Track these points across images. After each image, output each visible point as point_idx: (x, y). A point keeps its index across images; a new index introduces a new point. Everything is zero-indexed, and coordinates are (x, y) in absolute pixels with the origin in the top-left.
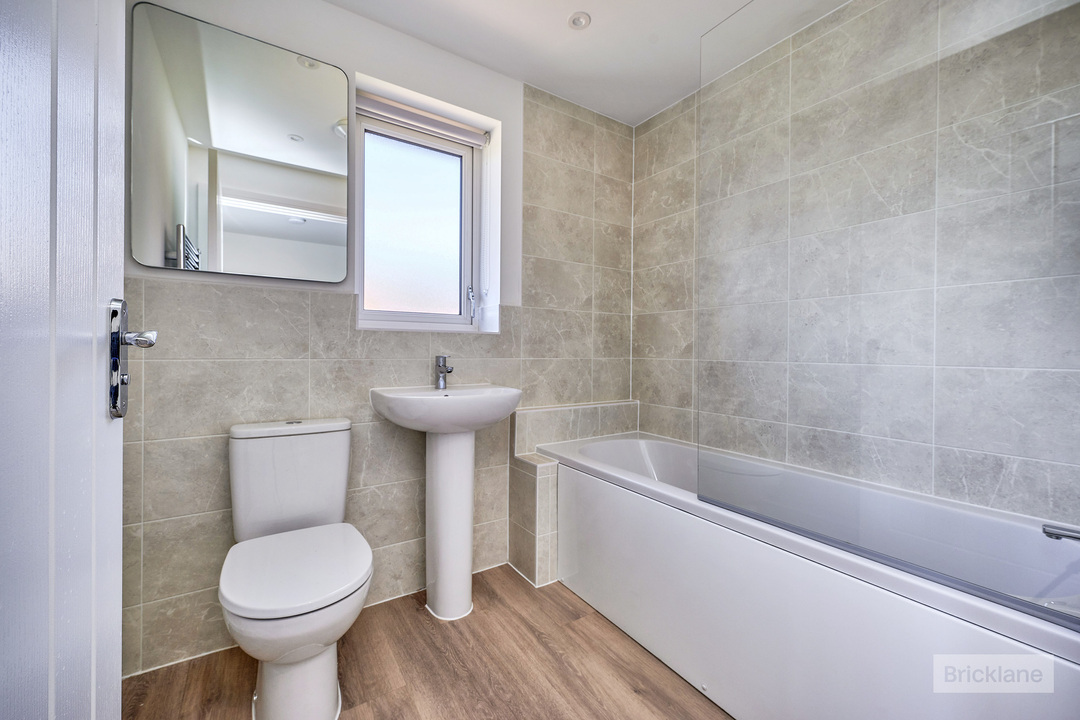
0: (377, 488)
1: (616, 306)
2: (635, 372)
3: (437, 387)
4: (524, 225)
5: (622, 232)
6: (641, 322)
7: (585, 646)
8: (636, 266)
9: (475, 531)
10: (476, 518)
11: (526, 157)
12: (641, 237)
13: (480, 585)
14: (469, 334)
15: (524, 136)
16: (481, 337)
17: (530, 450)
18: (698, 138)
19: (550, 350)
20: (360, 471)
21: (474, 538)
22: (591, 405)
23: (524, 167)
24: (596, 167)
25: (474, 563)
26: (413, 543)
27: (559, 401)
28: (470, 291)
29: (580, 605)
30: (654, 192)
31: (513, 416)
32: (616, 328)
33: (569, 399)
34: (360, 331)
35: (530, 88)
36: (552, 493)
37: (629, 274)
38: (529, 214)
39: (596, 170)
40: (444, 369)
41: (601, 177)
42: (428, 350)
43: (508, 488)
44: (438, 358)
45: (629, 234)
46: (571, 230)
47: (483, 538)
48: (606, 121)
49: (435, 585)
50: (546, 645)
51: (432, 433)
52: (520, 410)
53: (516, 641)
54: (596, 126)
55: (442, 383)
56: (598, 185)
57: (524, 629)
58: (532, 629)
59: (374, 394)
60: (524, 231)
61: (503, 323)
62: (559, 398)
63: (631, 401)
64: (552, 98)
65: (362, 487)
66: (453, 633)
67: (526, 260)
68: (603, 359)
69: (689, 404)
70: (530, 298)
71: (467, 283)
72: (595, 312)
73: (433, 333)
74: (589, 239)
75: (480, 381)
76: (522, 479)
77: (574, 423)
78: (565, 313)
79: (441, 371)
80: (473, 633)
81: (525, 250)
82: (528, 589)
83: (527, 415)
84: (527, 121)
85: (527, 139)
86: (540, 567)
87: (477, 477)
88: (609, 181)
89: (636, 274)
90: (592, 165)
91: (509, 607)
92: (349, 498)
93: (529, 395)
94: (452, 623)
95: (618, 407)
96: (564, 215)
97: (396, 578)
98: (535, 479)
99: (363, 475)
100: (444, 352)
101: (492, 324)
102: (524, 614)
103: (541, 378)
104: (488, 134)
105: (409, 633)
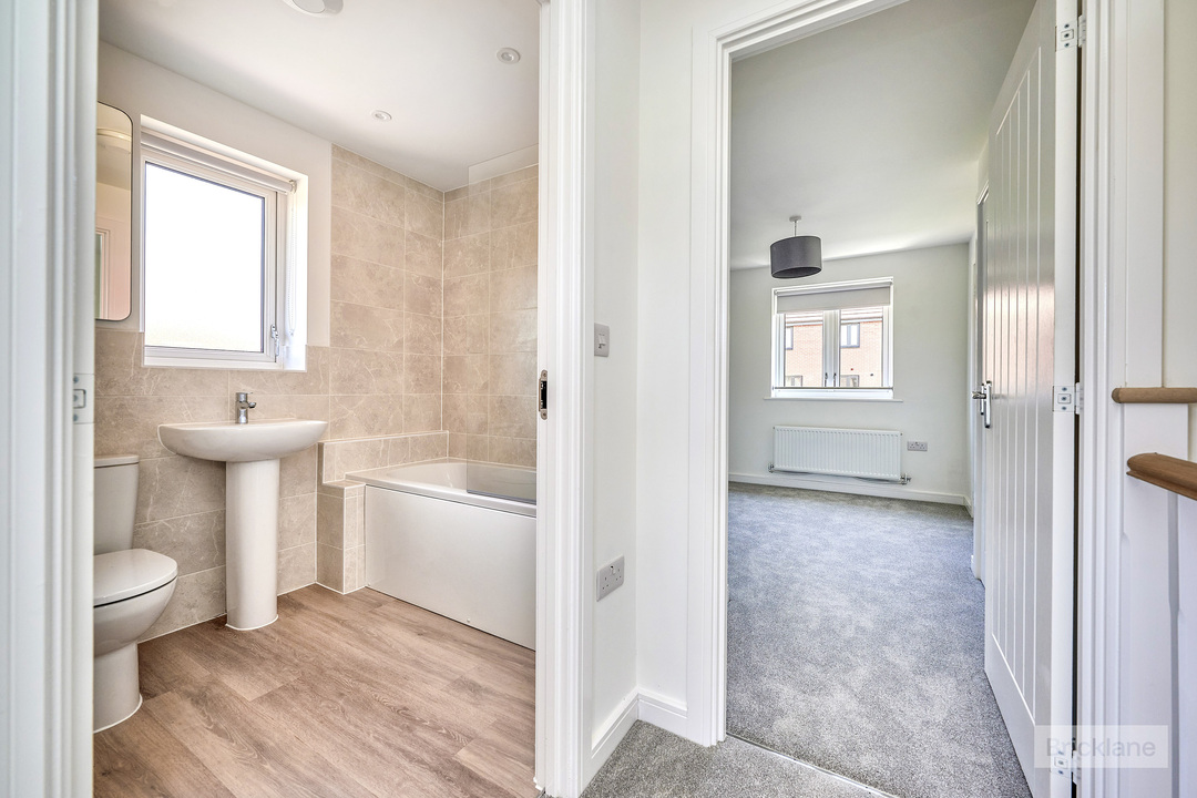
0: (168, 522)
1: (427, 348)
2: (445, 406)
3: (238, 422)
4: (332, 272)
5: (432, 283)
6: (451, 363)
7: (384, 620)
8: (446, 313)
9: (279, 556)
10: (280, 545)
11: (335, 211)
12: (450, 288)
13: (284, 603)
14: (272, 372)
15: (333, 192)
16: (284, 374)
17: (339, 478)
18: (492, 217)
19: (360, 387)
20: (147, 506)
21: (279, 563)
22: (402, 436)
23: (332, 220)
24: (406, 224)
25: (279, 585)
26: (209, 573)
27: (369, 433)
28: (273, 332)
29: (383, 598)
30: (460, 253)
31: (321, 447)
32: (426, 367)
33: (380, 431)
34: (146, 369)
35: (338, 148)
36: (359, 512)
37: (440, 320)
38: (338, 263)
39: (407, 227)
40: (246, 405)
41: (412, 233)
42: (227, 387)
43: (315, 514)
44: (238, 395)
45: (440, 285)
46: (381, 279)
47: (289, 562)
48: (418, 185)
49: (237, 610)
50: (349, 627)
51: (234, 463)
52: (328, 442)
53: (321, 629)
54: (406, 188)
55: (243, 419)
56: (408, 240)
57: (329, 621)
58: (337, 620)
59: (163, 430)
60: (332, 278)
61: (309, 362)
62: (370, 431)
63: (441, 432)
64: (361, 159)
65: (148, 521)
66: (257, 636)
67: (334, 304)
68: (415, 395)
69: (485, 430)
70: (338, 338)
71: (269, 321)
72: (406, 353)
73: (232, 371)
74: (400, 288)
75: (286, 416)
76: (330, 503)
77: (384, 451)
78: (376, 354)
79: (242, 407)
80: (279, 633)
81: (333, 296)
82: (336, 597)
83: (333, 445)
84: (335, 179)
85: (335, 195)
86: (347, 577)
87: (281, 505)
88: (419, 238)
89: (446, 321)
90: (403, 222)
91: (315, 611)
92: (135, 533)
93: (338, 428)
94: (257, 631)
95: (428, 437)
96: (375, 265)
97: (190, 606)
98: (342, 500)
99: (150, 509)
100: (244, 388)
101: (297, 361)
102: (330, 612)
103: (350, 412)
104: (293, 184)
105: (210, 644)
